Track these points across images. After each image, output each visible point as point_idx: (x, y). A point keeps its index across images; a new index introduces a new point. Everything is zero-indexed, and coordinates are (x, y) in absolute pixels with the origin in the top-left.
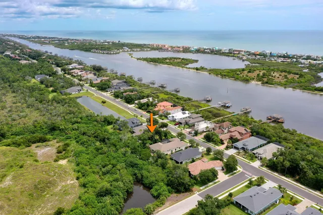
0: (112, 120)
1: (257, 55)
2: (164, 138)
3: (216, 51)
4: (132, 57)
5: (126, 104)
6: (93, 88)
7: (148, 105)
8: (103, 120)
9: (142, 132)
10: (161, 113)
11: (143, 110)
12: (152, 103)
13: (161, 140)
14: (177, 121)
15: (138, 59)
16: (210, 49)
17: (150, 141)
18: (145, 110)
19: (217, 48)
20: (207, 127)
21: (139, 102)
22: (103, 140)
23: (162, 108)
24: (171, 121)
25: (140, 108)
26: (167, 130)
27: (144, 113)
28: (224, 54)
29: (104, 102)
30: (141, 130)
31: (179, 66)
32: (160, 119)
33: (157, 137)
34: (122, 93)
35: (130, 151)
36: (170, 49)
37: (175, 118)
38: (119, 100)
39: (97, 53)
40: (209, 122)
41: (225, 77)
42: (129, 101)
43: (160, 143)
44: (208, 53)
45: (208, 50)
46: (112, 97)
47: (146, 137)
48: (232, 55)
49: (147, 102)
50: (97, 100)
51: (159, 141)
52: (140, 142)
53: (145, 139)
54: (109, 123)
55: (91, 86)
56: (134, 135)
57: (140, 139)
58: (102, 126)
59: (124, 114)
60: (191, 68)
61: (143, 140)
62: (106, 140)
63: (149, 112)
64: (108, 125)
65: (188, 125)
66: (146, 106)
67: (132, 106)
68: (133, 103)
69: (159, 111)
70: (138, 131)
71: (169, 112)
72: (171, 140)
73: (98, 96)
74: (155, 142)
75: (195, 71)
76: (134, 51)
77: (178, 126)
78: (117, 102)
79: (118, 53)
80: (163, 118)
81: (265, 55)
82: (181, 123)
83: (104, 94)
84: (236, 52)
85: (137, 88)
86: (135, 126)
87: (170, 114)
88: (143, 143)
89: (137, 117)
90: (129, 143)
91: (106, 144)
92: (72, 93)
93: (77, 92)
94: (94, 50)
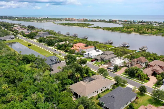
0: (32, 59)
1: (126, 22)
2: (85, 75)
3: (102, 20)
4: (54, 23)
5: (47, 46)
6: (24, 37)
7: (65, 46)
8: (22, 58)
9: (61, 70)
10: (77, 52)
11: (61, 50)
12: (68, 45)
13: (83, 78)
14: (93, 57)
15: (58, 24)
16: (99, 20)
17: (70, 81)
18: (63, 50)
19: (103, 19)
20: (124, 62)
21: (58, 44)
22: (13, 82)
23: (78, 48)
24: (87, 58)
25: (59, 49)
26: (86, 66)
27: (62, 52)
28: (107, 22)
29: (30, 45)
30: (59, 68)
31: (83, 26)
32: (77, 56)
33: (78, 75)
34: (45, 38)
35: (43, 99)
36: (76, 20)
37: (90, 55)
38: (43, 43)
39: (34, 22)
40: (122, 58)
41: (114, 31)
42: (50, 43)
43: (81, 82)
44: (98, 22)
45: (98, 20)
46: (37, 42)
47: (65, 75)
48: (112, 22)
49: (65, 44)
50: (25, 44)
51: (81, 80)
52: (58, 82)
53: (64, 79)
54: (28, 61)
55: (23, 36)
56: (52, 73)
57: (58, 79)
58: (20, 64)
59: (45, 54)
60: (91, 27)
61: (62, 80)
62: (16, 81)
63: (66, 51)
64: (27, 63)
65: (104, 61)
66: (64, 47)
67: (52, 48)
68: (54, 45)
69: (75, 50)
70: (57, 69)
71: (84, 50)
72: (93, 77)
73: (27, 41)
74: (76, 81)
75: (94, 28)
76: (56, 21)
77: (95, 62)
78: (41, 46)
79: (46, 22)
80: (79, 55)
81: (131, 22)
82: (97, 60)
83: (32, 40)
84: (114, 21)
85: (57, 36)
86: (53, 64)
87: (85, 52)
88: (62, 83)
89: (56, 55)
90: (43, 85)
91: (16, 86)
92: (6, 40)
93: (10, 40)
94: (32, 21)
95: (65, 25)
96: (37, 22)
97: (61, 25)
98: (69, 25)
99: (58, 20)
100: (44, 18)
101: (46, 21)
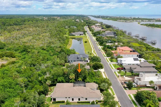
2: (80, 79)
4: (139, 24)
5: (98, 45)
13: (76, 81)
15: (142, 25)
20: (151, 82)
24: (119, 64)
27: (103, 53)
32: (110, 60)
34: (103, 37)
39: (120, 21)
42: (101, 42)
46: (95, 40)
67: (101, 47)
71: (121, 55)
76: (143, 21)
82: (125, 69)
87: (121, 57)
92: (76, 35)
93: (78, 35)
94: (118, 20)
95: (149, 26)
96: (123, 21)
97: (144, 25)
98: (153, 26)
99: (147, 21)
100: (134, 18)
101: (133, 21)
